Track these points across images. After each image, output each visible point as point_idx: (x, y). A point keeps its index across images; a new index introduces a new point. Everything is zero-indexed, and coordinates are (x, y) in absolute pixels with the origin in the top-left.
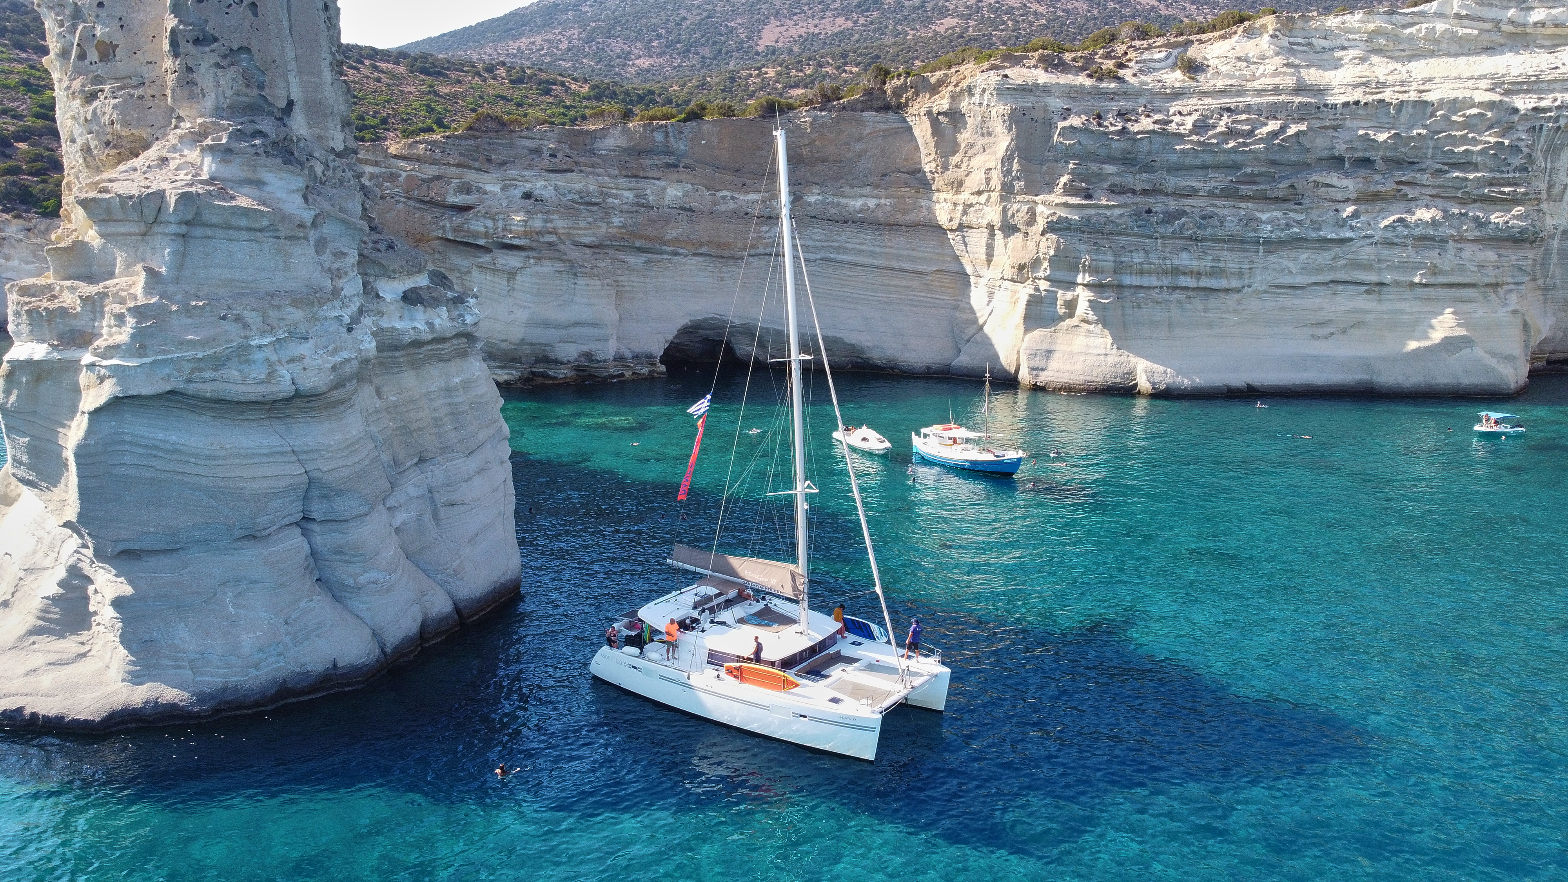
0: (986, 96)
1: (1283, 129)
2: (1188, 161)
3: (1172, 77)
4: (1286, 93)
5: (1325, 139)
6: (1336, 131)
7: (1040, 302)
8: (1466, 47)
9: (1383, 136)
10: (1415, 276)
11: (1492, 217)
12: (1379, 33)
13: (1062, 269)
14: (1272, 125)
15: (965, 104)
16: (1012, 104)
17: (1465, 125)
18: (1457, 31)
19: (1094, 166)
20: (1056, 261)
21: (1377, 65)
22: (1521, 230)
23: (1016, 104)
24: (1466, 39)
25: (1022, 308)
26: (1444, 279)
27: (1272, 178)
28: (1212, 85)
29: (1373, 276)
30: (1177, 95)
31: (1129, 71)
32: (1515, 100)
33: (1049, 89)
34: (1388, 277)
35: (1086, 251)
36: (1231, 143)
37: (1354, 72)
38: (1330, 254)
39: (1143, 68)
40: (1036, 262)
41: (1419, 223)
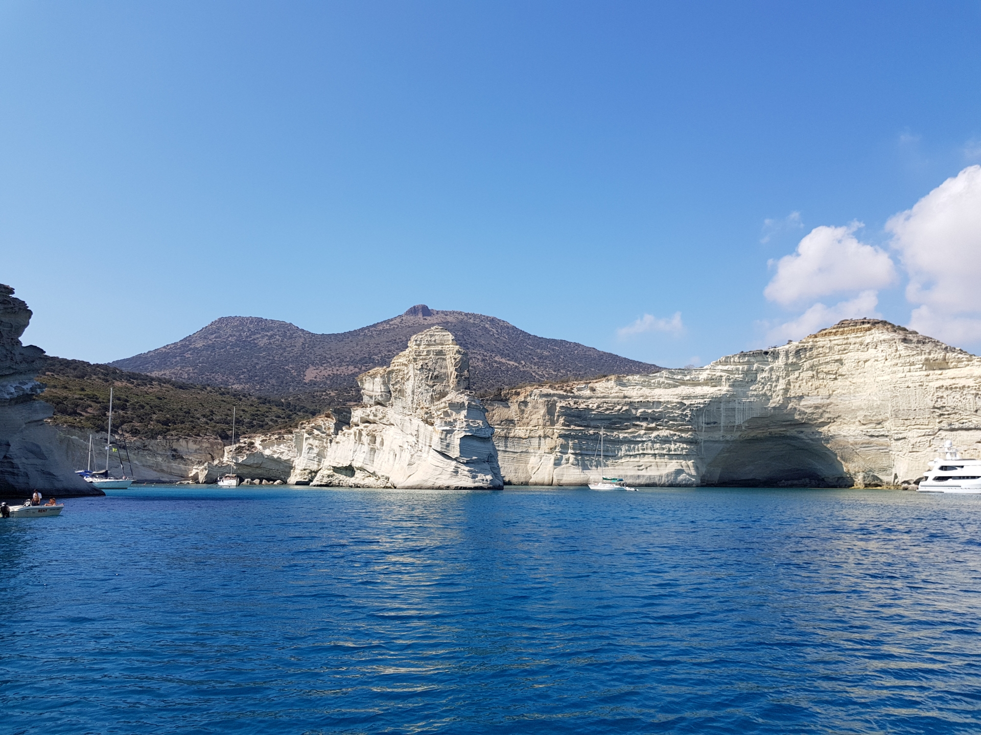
0: (536, 397)
1: (622, 408)
2: (596, 417)
3: (587, 393)
4: (620, 398)
5: (634, 412)
6: (636, 409)
7: (558, 460)
8: (669, 386)
9: (650, 411)
10: (664, 452)
11: (683, 435)
12: (645, 381)
13: (564, 448)
14: (619, 407)
15: (529, 399)
16: (545, 399)
17: (672, 408)
18: (666, 381)
19: (570, 418)
20: (562, 446)
21: (646, 391)
22: (692, 439)
23: (546, 399)
24: (669, 384)
25: (552, 461)
26: (673, 453)
27: (620, 423)
28: (600, 395)
29: (652, 452)
30: (590, 398)
31: (575, 390)
32: (685, 402)
33: (554, 395)
34: (656, 452)
35: (571, 443)
36: (608, 412)
37: (639, 392)
38: (640, 445)
39: (579, 390)
40: (556, 447)
41: (663, 436)
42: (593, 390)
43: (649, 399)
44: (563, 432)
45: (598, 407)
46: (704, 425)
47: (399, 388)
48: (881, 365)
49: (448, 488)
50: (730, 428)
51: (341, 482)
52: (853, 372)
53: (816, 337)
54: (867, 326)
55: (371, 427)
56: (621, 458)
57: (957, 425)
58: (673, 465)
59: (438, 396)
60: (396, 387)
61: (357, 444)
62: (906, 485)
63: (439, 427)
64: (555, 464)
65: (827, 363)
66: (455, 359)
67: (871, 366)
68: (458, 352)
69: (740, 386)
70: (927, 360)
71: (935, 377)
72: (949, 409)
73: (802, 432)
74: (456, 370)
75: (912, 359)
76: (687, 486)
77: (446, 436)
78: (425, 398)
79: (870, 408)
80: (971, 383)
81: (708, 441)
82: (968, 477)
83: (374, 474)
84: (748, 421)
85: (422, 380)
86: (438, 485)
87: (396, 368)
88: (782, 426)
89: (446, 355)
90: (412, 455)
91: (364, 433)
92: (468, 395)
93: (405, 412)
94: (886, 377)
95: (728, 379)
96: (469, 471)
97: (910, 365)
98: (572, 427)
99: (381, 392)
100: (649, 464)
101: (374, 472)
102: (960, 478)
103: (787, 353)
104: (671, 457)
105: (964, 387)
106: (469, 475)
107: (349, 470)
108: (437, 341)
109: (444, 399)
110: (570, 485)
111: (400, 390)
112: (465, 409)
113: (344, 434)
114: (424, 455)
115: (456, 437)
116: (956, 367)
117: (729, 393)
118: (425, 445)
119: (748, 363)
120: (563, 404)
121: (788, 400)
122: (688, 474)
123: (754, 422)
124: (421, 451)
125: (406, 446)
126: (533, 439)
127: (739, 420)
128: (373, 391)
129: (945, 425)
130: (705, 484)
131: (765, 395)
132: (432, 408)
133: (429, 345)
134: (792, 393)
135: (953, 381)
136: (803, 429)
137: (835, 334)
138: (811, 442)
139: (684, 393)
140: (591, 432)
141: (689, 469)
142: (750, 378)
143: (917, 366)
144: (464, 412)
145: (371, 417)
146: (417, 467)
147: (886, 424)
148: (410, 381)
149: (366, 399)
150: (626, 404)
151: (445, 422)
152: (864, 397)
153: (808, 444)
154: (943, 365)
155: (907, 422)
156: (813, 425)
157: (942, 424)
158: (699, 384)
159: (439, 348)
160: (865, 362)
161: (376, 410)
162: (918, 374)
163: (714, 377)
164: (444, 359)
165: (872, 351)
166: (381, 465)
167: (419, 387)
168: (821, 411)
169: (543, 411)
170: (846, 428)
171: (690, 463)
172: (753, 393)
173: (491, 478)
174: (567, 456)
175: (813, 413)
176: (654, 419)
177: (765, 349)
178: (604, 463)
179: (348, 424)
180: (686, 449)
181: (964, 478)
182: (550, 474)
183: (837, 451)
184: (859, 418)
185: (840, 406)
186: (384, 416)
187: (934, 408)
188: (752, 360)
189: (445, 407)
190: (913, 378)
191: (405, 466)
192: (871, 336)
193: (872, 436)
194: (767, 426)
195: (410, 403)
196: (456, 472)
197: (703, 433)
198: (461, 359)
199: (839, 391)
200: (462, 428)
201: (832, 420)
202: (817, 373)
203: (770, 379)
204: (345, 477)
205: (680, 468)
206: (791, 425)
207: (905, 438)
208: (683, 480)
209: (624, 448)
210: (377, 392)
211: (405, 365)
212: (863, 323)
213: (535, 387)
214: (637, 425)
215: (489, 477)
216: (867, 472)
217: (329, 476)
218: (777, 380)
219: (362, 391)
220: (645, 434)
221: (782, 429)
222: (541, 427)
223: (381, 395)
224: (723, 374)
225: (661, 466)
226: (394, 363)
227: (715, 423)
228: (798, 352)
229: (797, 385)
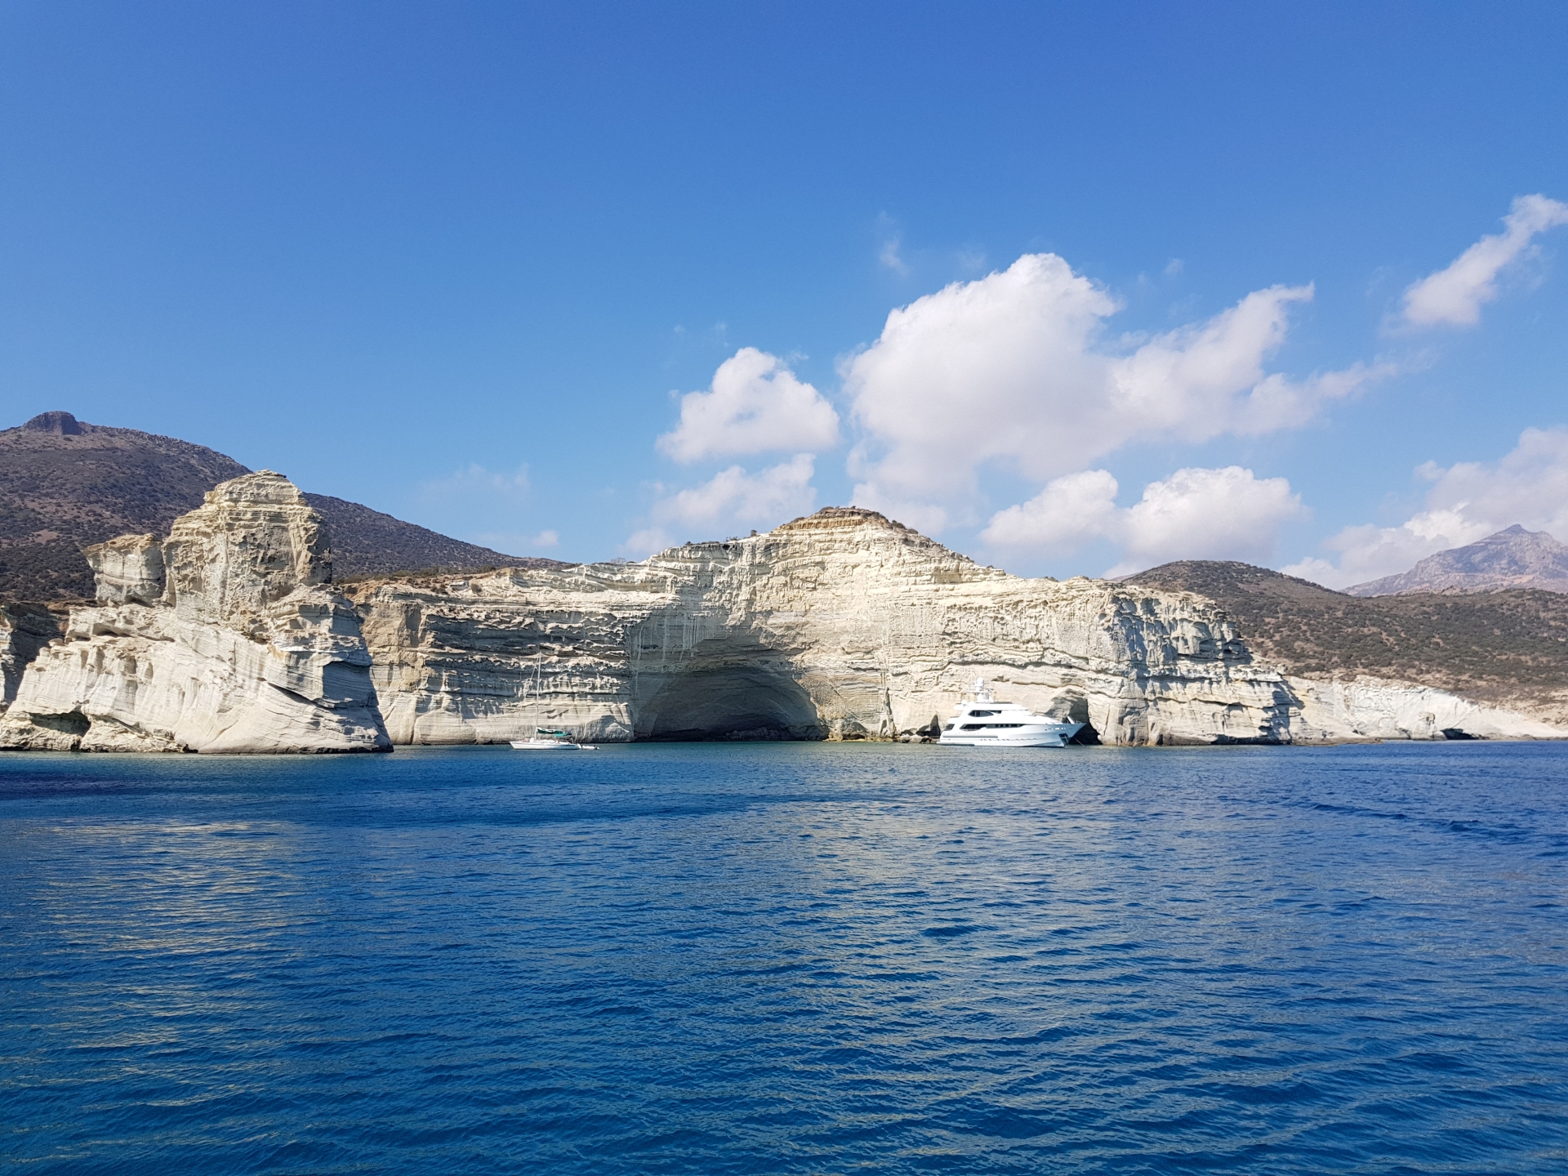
0: (386, 598)
1: (524, 620)
2: (485, 634)
3: (469, 594)
4: (522, 604)
5: (541, 626)
6: (545, 623)
7: (423, 702)
8: (592, 589)
9: (565, 626)
10: (587, 690)
11: (612, 664)
12: (555, 580)
13: (434, 684)
14: (519, 619)
15: (373, 601)
16: (401, 602)
17: (597, 623)
18: (587, 581)
19: (444, 635)
20: (430, 680)
21: (557, 595)
22: (625, 670)
23: (404, 602)
24: (591, 586)
25: (413, 705)
26: (598, 691)
27: (521, 644)
28: (488, 598)
29: (569, 690)
30: (474, 602)
31: (449, 589)
32: (615, 613)
33: (417, 596)
34: (575, 690)
35: (445, 676)
36: (502, 626)
37: (548, 597)
38: (551, 679)
39: (455, 588)
40: (419, 681)
41: (585, 666)
42: (477, 589)
43: (563, 608)
44: (432, 657)
45: (488, 617)
46: (640, 650)
47: (191, 576)
48: (876, 573)
49: (304, 750)
50: (675, 655)
51: (50, 742)
52: (838, 581)
53: (791, 528)
54: (857, 518)
55: (122, 642)
56: (521, 699)
57: (970, 658)
58: (599, 710)
59: (275, 592)
60: (184, 572)
61: (94, 673)
62: (906, 736)
63: (283, 646)
64: (418, 710)
65: (805, 566)
66: (306, 530)
67: (861, 574)
68: (311, 518)
69: (690, 593)
70: (937, 569)
71: (946, 593)
72: (961, 635)
73: (767, 662)
74: (309, 549)
75: (918, 567)
76: (618, 741)
77: (297, 662)
78: (248, 595)
79: (858, 631)
80: (988, 602)
81: (644, 673)
82: (1007, 726)
83: (136, 728)
84: (698, 645)
85: (243, 562)
86: (285, 746)
87: (184, 538)
88: (742, 653)
89: (286, 521)
90: (226, 695)
91: (109, 653)
92: (332, 593)
93: (202, 618)
94: (881, 590)
95: (675, 582)
96: (339, 722)
97: (917, 576)
98: (447, 649)
99: (142, 579)
100: (564, 708)
101: (137, 725)
102: (997, 726)
103: (754, 548)
104: (596, 697)
105: (980, 607)
106: (340, 728)
107: (77, 721)
108: (270, 497)
109: (287, 599)
110: (443, 742)
111: (193, 580)
112: (328, 617)
113: (56, 655)
114: (249, 695)
115: (316, 663)
116: (970, 581)
117: (676, 603)
118: (250, 677)
119: (703, 560)
120: (433, 611)
121: (752, 615)
122: (620, 723)
123: (709, 646)
124: (241, 687)
125: (207, 677)
126: (379, 668)
127: (687, 643)
128: (122, 577)
129: (956, 657)
130: (643, 737)
131: (722, 607)
132: (262, 613)
133: (255, 502)
134: (757, 607)
135: (967, 600)
136: (769, 658)
137: (817, 526)
138: (777, 676)
139: (614, 600)
140: (477, 657)
141: (621, 715)
142: (704, 581)
143: (925, 578)
144: (327, 623)
145: (120, 625)
146: (237, 715)
147: (878, 653)
148: (217, 564)
149: (102, 591)
150: (530, 614)
151: (296, 639)
152: (850, 616)
153: (774, 679)
154: (954, 578)
155: (910, 652)
156: (781, 652)
157: (953, 656)
158: (634, 588)
159: (275, 508)
160: (854, 567)
161: (132, 612)
162: (926, 589)
163: (655, 578)
164: (285, 529)
165: (863, 553)
166: (152, 712)
167: (237, 575)
168: (793, 632)
169: (398, 621)
170: (825, 657)
171: (622, 706)
172: (707, 604)
173: (376, 733)
174: (438, 696)
175: (783, 636)
176: (571, 639)
177: (723, 542)
178: (497, 708)
179: (63, 636)
180: (617, 685)
181: (1002, 726)
182: (407, 726)
183: (810, 690)
184: (842, 645)
185: (820, 627)
186: (150, 625)
187: (944, 633)
188: (707, 555)
189: (291, 613)
190: (919, 594)
191: (212, 713)
192: (862, 533)
193: (858, 669)
194: (723, 652)
195: (216, 602)
196: (316, 724)
197: (638, 662)
198: (318, 531)
199: (818, 605)
200: (327, 648)
201: (807, 646)
202: (792, 579)
203: (730, 584)
204: (57, 733)
205: (609, 713)
206: (753, 651)
207: (906, 673)
208: (612, 732)
209: (527, 683)
210: (132, 579)
211: (206, 534)
212: (853, 513)
213: (384, 581)
214: (546, 648)
215: (372, 732)
216: (849, 719)
217: (21, 732)
218: (739, 588)
219: (96, 576)
220: (559, 662)
221: (741, 658)
222: (393, 648)
223: (143, 586)
224: (668, 574)
225: (581, 711)
226: (178, 529)
227: (655, 647)
228: (768, 548)
229: (765, 595)
